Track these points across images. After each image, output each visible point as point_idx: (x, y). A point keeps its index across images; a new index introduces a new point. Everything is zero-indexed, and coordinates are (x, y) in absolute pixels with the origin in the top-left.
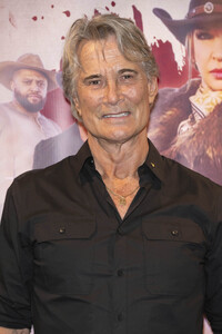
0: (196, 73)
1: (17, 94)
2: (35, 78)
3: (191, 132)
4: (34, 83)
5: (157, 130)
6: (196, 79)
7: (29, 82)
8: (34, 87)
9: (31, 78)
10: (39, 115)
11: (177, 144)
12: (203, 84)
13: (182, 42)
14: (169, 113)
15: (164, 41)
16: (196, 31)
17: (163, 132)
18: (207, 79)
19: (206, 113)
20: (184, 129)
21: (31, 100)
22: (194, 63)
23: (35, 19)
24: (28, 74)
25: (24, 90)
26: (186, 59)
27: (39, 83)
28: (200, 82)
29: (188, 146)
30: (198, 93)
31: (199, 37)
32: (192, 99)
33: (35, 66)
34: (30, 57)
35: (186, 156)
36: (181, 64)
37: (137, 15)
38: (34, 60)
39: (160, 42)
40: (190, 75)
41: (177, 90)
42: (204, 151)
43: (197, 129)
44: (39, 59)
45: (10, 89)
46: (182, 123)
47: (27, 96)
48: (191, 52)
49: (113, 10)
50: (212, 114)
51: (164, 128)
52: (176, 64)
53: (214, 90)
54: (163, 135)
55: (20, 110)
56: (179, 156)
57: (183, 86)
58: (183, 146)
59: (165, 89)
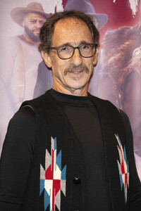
1: (26, 29)
2: (39, 19)
4: (38, 23)
5: (119, 54)
7: (35, 21)
8: (38, 25)
9: (36, 19)
11: (132, 64)
14: (127, 43)
17: (123, 56)
20: (137, 53)
24: (34, 16)
25: (31, 27)
26: (138, 7)
27: (41, 22)
29: (139, 65)
33: (38, 11)
34: (35, 4)
35: (138, 71)
36: (134, 11)
38: (38, 6)
41: (132, 28)
44: (41, 6)
45: (22, 26)
46: (136, 50)
47: (33, 31)
51: (123, 53)
52: (131, 11)
54: (123, 58)
55: (28, 40)
56: (133, 71)
57: (136, 25)
58: (136, 65)
59: (124, 27)
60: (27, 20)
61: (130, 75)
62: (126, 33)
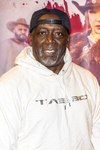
0: (90, 27)
2: (23, 28)
3: (89, 51)
4: (23, 30)
5: (74, 50)
6: (90, 29)
7: (21, 30)
8: (23, 32)
9: (21, 28)
10: (25, 43)
11: (83, 56)
12: (93, 31)
13: (84, 14)
14: (79, 43)
15: (76, 14)
16: (89, 10)
18: (94, 29)
19: (95, 43)
20: (86, 49)
21: (22, 37)
22: (89, 23)
23: (24, 4)
24: (20, 26)
25: (19, 33)
26: (85, 21)
27: (25, 30)
28: (91, 30)
29: (87, 56)
30: (91, 34)
31: (91, 12)
32: (89, 37)
33: (23, 23)
34: (21, 19)
35: (86, 60)
36: (83, 23)
37: (66, 3)
38: (23, 20)
39: (75, 14)
40: (87, 28)
41: (82, 34)
42: (94, 58)
43: (91, 49)
44: (25, 20)
45: (13, 32)
46: (85, 47)
47: (20, 35)
48: (87, 18)
49: (55, 1)
50: (97, 43)
51: (77, 49)
52: (81, 23)
53: (97, 34)
54: (77, 52)
55: (17, 41)
56: (83, 61)
57: (84, 32)
58: (85, 57)
59: (77, 33)
60: (16, 29)
61: (81, 62)
62: (78, 37)
